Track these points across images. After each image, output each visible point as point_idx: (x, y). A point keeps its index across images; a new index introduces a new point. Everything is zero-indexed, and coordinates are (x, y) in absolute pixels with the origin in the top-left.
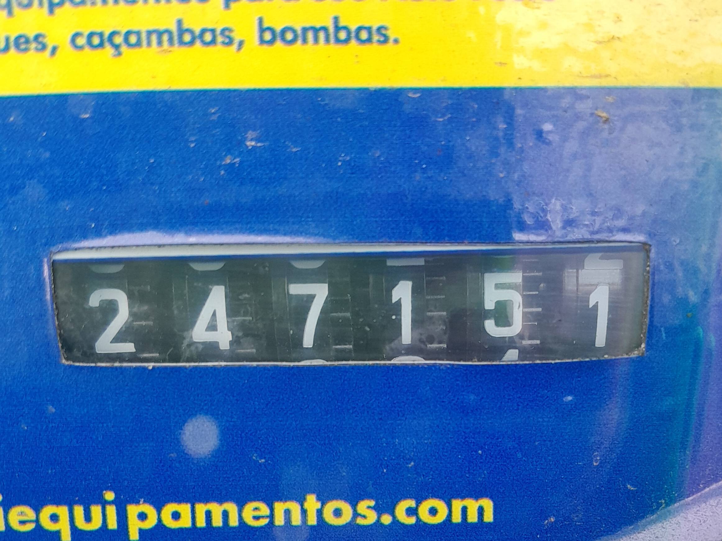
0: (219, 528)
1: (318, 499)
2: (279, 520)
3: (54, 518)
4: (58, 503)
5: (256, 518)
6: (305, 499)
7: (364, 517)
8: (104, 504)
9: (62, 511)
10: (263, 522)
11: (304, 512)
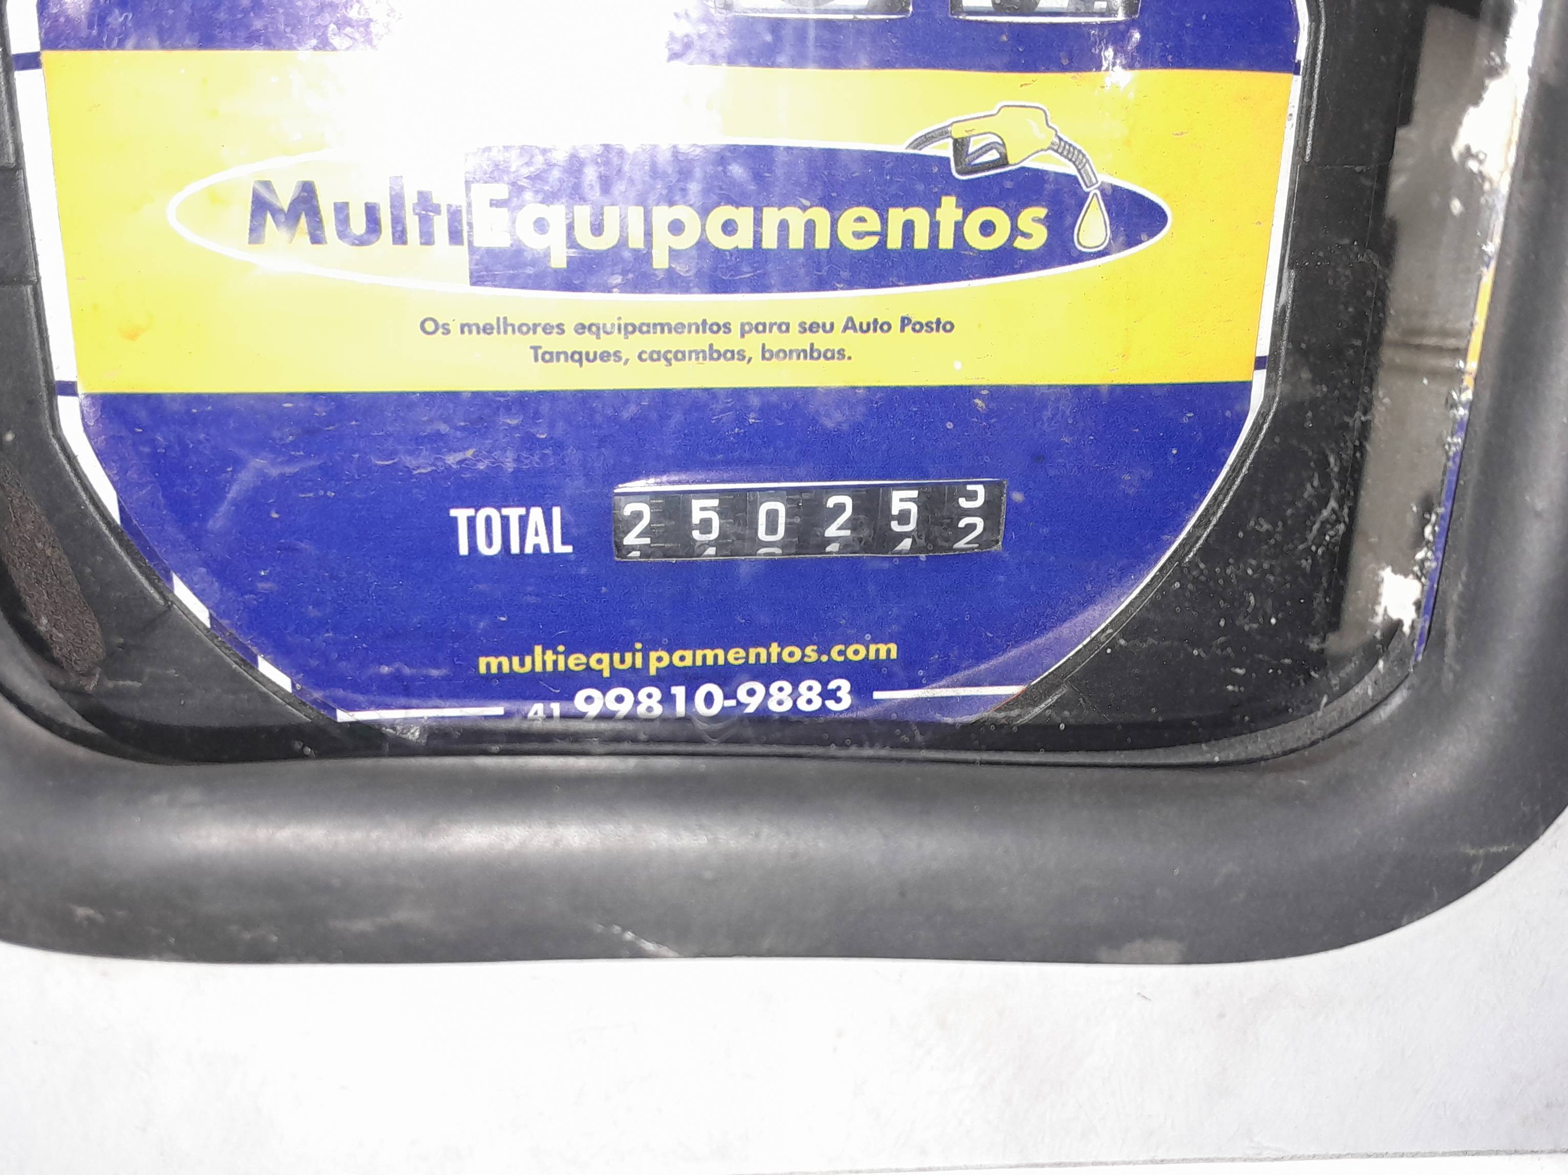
0: (711, 666)
1: (779, 645)
2: (752, 660)
3: (600, 661)
4: (602, 651)
5: (736, 659)
6: (770, 646)
7: (810, 657)
8: (634, 651)
9: (605, 657)
10: (741, 661)
11: (769, 655)
